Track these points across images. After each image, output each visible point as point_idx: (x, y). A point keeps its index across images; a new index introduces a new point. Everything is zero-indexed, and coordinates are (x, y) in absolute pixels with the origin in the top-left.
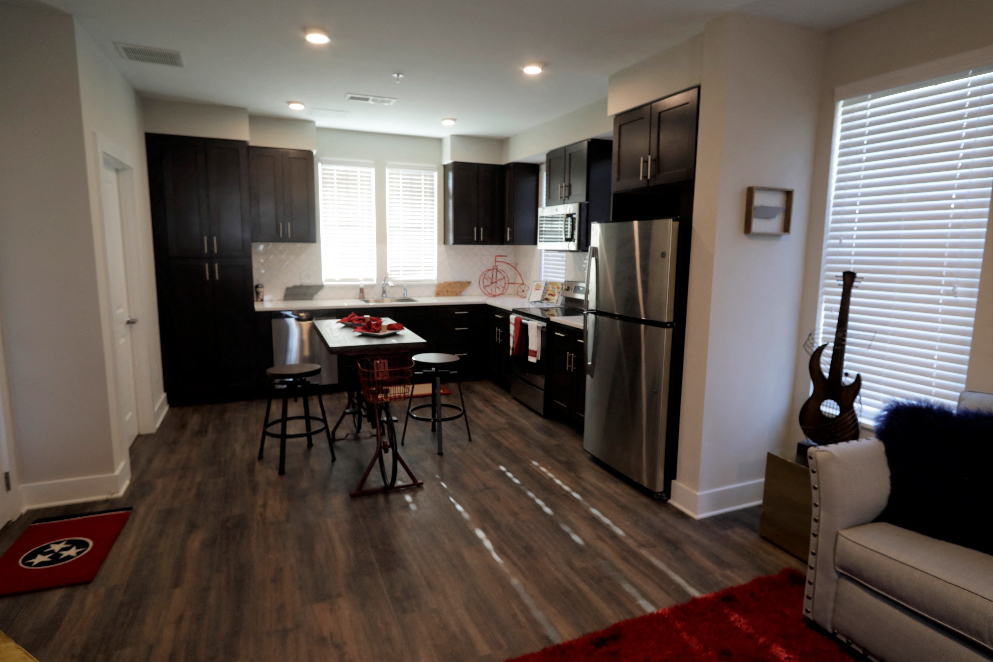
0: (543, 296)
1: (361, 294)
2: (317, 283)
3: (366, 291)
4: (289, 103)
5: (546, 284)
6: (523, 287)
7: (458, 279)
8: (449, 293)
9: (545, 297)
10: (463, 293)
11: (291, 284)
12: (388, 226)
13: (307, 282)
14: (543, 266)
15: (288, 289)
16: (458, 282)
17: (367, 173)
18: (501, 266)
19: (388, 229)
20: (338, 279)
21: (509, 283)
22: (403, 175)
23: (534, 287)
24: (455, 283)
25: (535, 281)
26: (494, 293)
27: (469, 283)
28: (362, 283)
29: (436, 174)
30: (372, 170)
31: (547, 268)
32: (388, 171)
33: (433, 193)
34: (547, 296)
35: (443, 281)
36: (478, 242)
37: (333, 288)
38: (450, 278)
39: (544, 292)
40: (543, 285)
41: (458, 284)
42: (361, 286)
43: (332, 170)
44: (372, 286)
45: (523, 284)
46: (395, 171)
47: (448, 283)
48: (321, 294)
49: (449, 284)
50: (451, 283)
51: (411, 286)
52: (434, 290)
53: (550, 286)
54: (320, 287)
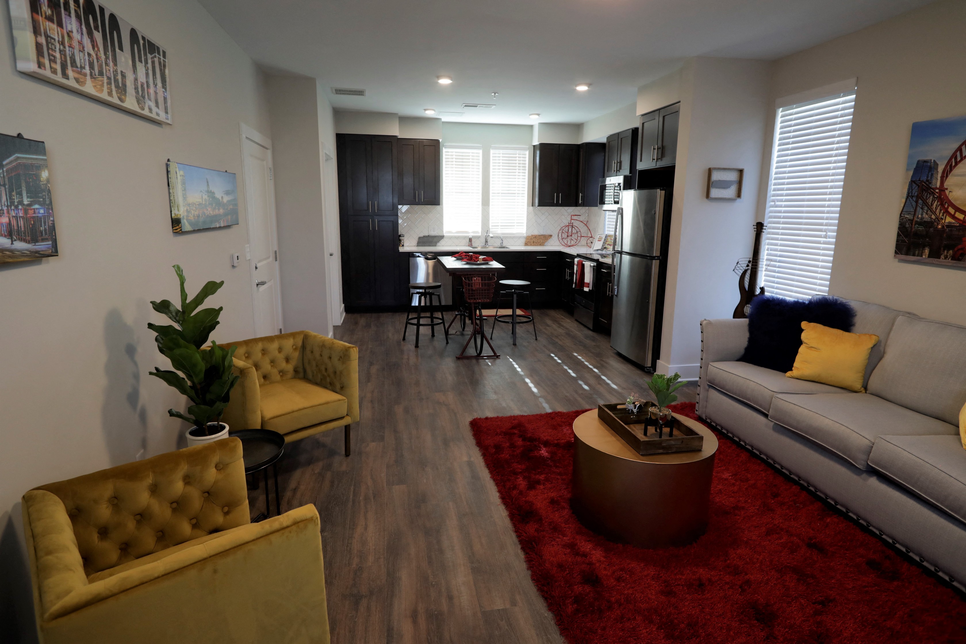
0: (603, 246)
1: (470, 243)
2: (440, 234)
3: (473, 240)
4: (425, 110)
5: (606, 237)
6: (591, 239)
7: (542, 233)
8: (535, 243)
9: (604, 247)
10: (546, 244)
11: (422, 235)
12: (491, 192)
13: (433, 233)
14: (607, 223)
15: (420, 238)
16: (542, 235)
17: (477, 153)
18: (576, 223)
19: (491, 195)
20: (454, 231)
21: (581, 236)
22: (503, 154)
23: (597, 239)
24: (540, 236)
25: (599, 235)
26: (569, 244)
27: (551, 236)
28: (471, 235)
29: (527, 153)
30: (480, 151)
31: (610, 225)
32: (492, 151)
33: (525, 167)
34: (606, 246)
35: (530, 234)
36: (557, 205)
37: (451, 238)
38: (536, 233)
39: (604, 243)
40: (604, 237)
41: (542, 237)
42: (470, 237)
43: (452, 152)
44: (478, 237)
45: (592, 237)
46: (497, 151)
47: (534, 235)
48: (442, 242)
49: (536, 237)
50: (536, 235)
51: (506, 238)
52: (523, 241)
53: (609, 238)
54: (442, 237)
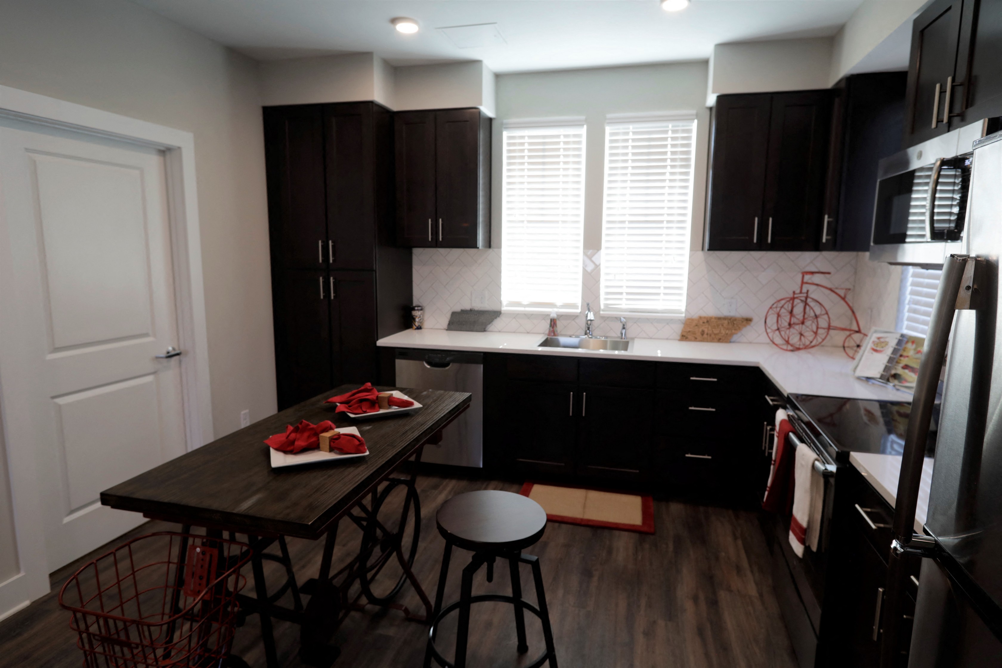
0: (887, 369)
1: (551, 329)
2: (486, 305)
3: (558, 323)
4: (394, 21)
5: (900, 342)
6: (856, 337)
7: (725, 312)
8: (705, 336)
9: (893, 372)
10: (735, 338)
11: (458, 309)
12: (605, 218)
13: (478, 305)
15: (454, 314)
16: (725, 318)
17: (575, 136)
18: (815, 293)
19: (604, 225)
20: (525, 303)
21: (829, 328)
22: (634, 133)
23: (870, 345)
24: (719, 319)
25: (876, 332)
26: (792, 344)
27: (748, 320)
28: (553, 312)
29: (694, 125)
30: (583, 131)
32: (608, 129)
33: (688, 160)
34: (900, 371)
35: (696, 313)
36: (762, 246)
37: (516, 316)
38: (710, 311)
39: (891, 360)
40: (893, 343)
41: (726, 322)
42: (554, 315)
43: (522, 137)
44: (573, 317)
45: (859, 331)
46: (621, 128)
47: (705, 318)
48: (498, 323)
49: (708, 321)
50: (711, 318)
51: (637, 320)
52: (678, 329)
53: (909, 346)
54: (497, 314)
